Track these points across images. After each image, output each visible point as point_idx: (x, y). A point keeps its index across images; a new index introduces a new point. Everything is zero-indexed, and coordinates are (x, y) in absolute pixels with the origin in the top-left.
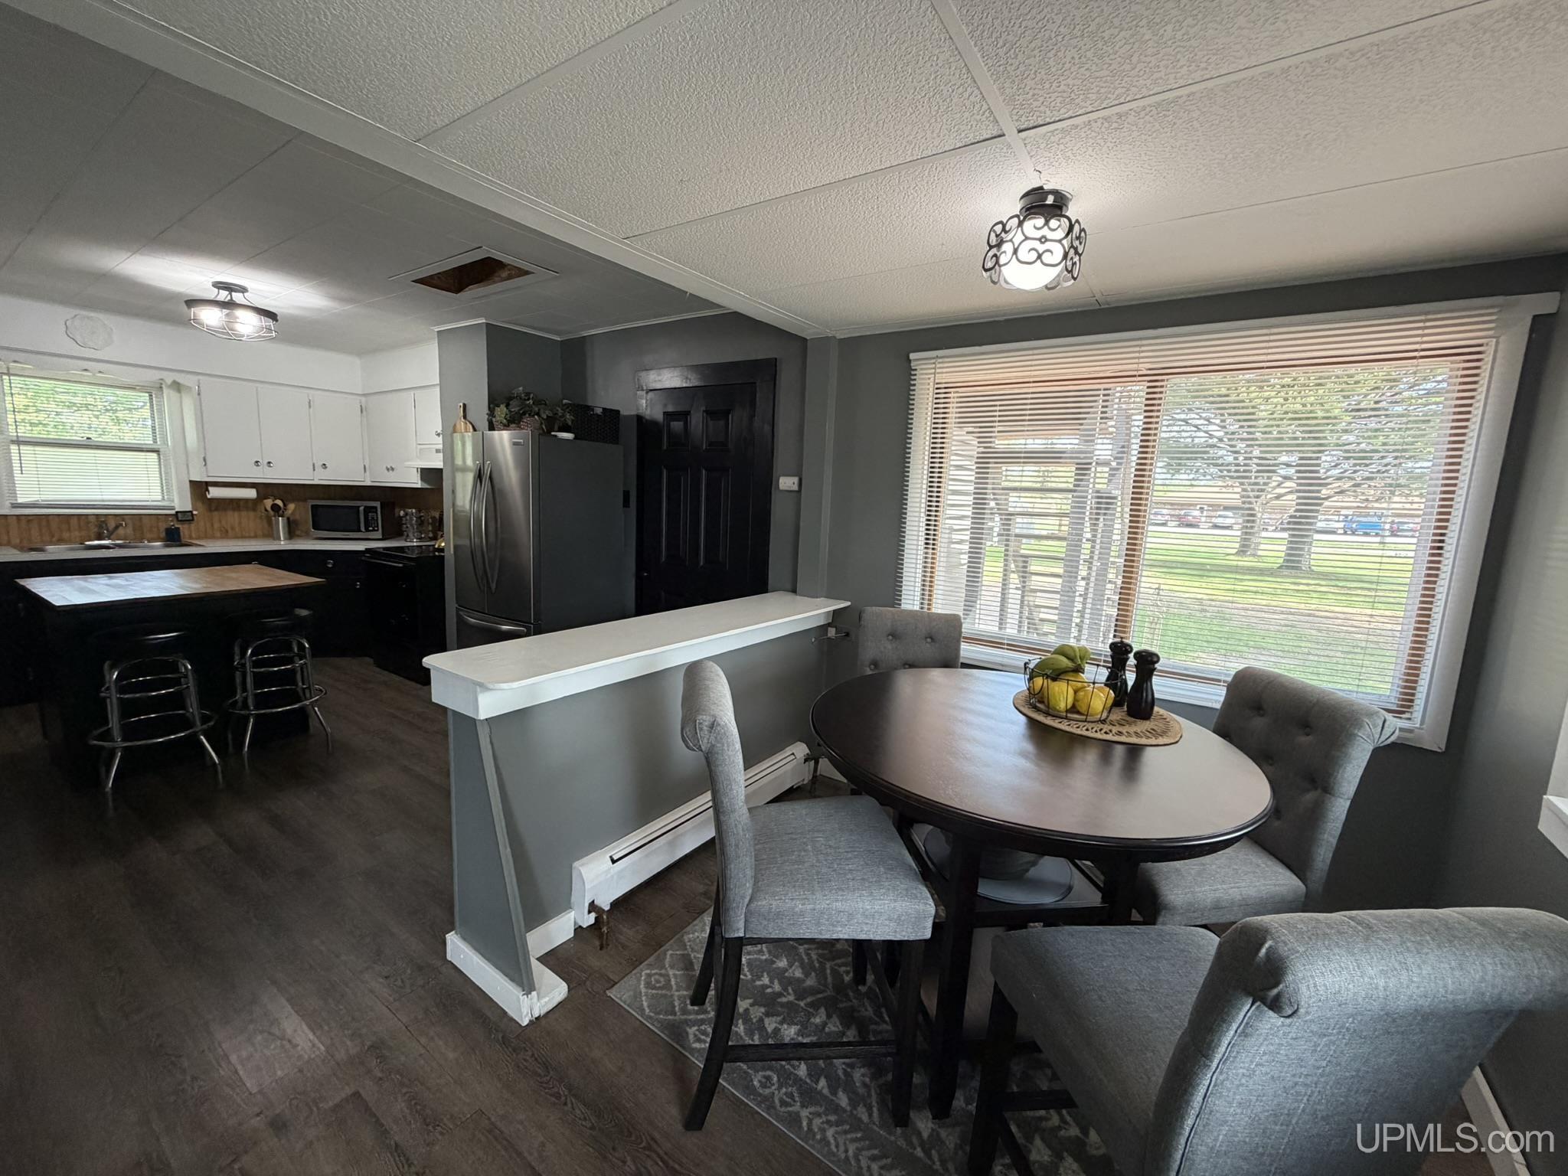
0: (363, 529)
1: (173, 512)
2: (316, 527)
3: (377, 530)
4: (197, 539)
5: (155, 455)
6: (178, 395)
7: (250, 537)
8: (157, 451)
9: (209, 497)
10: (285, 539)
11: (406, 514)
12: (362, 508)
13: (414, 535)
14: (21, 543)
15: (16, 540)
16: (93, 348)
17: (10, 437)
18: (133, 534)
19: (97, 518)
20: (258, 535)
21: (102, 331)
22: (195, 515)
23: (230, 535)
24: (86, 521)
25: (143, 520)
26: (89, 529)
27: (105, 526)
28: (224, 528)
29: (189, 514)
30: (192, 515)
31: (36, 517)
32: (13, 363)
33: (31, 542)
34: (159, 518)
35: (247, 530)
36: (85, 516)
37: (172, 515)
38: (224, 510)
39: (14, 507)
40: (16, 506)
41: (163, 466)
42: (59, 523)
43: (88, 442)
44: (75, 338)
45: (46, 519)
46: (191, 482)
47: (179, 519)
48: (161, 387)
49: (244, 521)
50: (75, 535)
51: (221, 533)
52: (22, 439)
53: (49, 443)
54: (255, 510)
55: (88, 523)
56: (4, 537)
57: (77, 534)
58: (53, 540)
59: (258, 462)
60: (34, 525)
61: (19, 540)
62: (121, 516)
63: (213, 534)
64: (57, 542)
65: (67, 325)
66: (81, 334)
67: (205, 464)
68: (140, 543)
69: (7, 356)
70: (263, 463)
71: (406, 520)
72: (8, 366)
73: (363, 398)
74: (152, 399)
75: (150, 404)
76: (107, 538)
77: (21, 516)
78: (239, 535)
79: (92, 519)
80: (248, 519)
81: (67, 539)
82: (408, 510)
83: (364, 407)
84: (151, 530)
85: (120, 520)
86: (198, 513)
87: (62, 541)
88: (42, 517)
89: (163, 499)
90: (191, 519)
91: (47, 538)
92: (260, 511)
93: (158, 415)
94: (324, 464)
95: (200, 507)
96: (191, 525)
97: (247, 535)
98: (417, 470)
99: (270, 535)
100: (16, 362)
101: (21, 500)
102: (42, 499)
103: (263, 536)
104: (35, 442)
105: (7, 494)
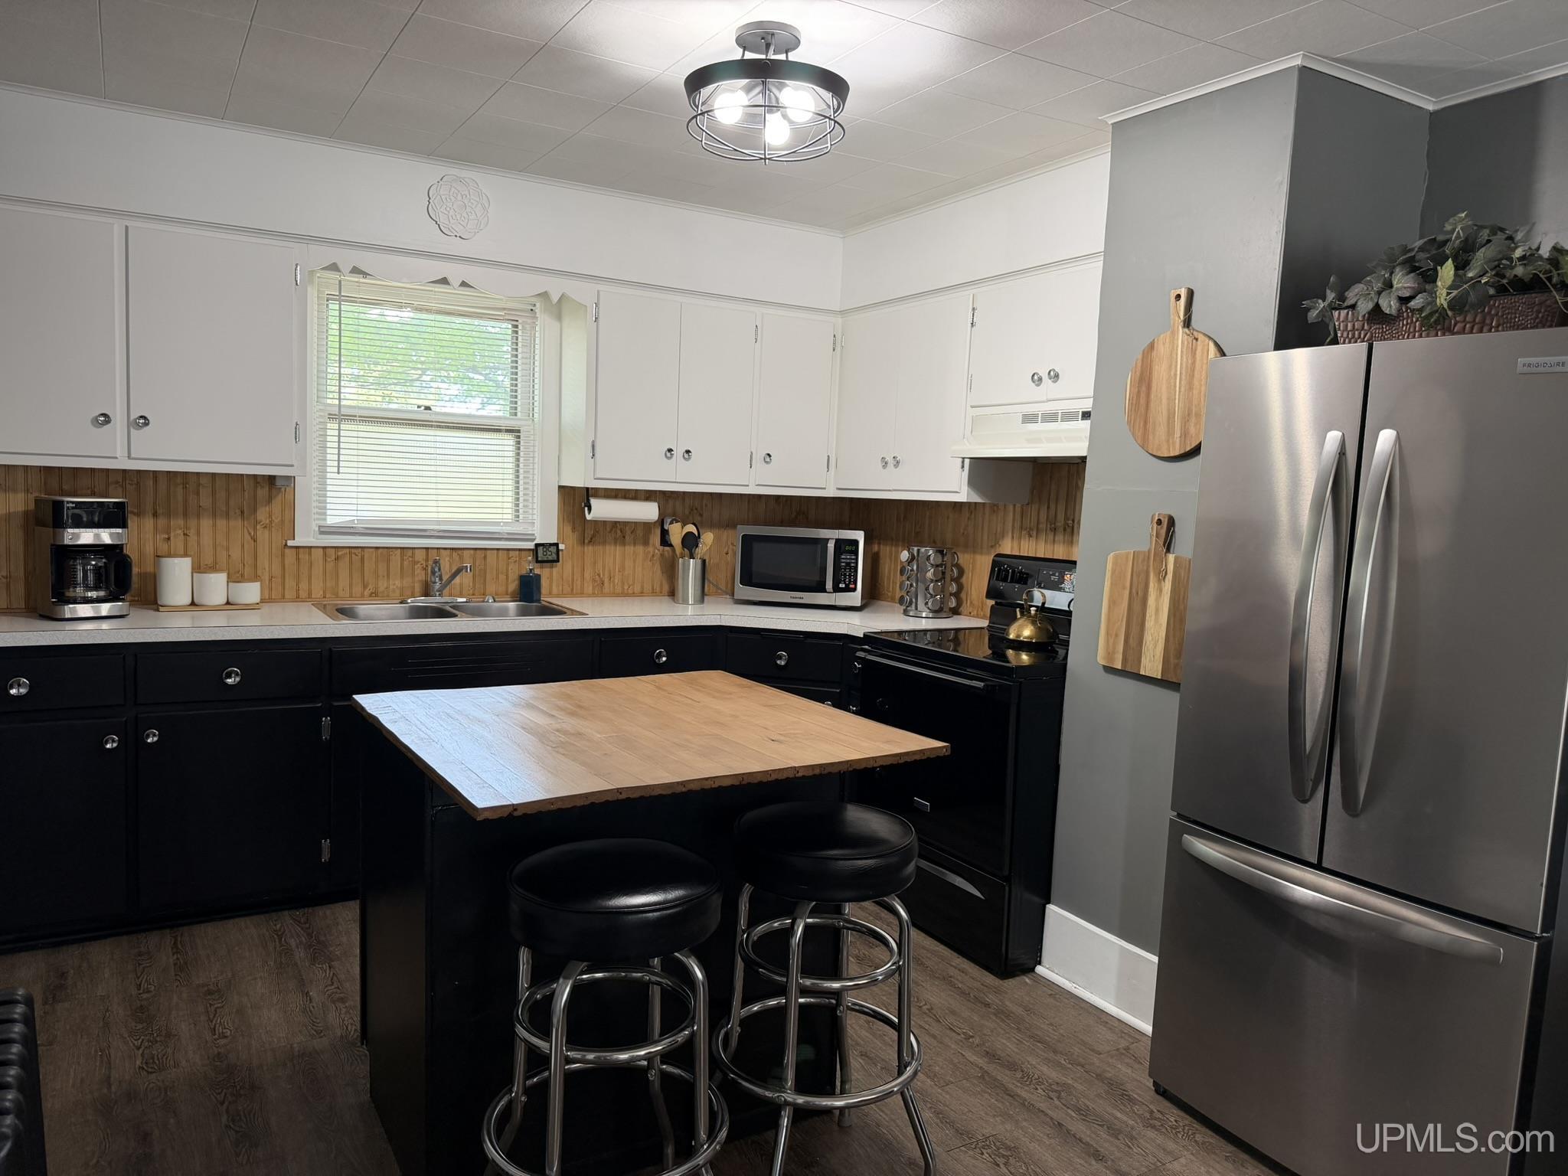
0: (829, 585)
1: (531, 545)
2: (748, 580)
3: (854, 590)
4: (558, 596)
5: (509, 440)
6: (556, 324)
7: (633, 595)
8: (514, 432)
9: (589, 517)
10: (696, 602)
11: (912, 559)
12: (831, 545)
13: (926, 604)
14: (324, 597)
15: (317, 593)
16: (460, 237)
17: (329, 408)
18: (471, 584)
19: (427, 555)
20: (645, 591)
21: (475, 203)
22: (562, 550)
23: (606, 590)
24: (411, 559)
25: (489, 560)
26: (413, 574)
27: (437, 569)
28: (599, 576)
29: (553, 549)
30: (558, 550)
31: (348, 550)
32: (350, 272)
33: (337, 595)
34: (510, 556)
35: (631, 583)
36: (411, 551)
37: (530, 550)
38: (604, 543)
39: (322, 533)
40: (325, 531)
41: (521, 460)
42: (377, 562)
43: (426, 416)
44: (438, 220)
45: (360, 555)
46: (560, 487)
47: (539, 559)
48: (532, 310)
49: (628, 563)
50: (394, 584)
51: (594, 588)
52: (344, 411)
53: (377, 418)
54: (646, 543)
55: (415, 563)
56: (304, 585)
57: (398, 583)
58: (366, 593)
59: (670, 450)
60: (344, 565)
61: (322, 592)
62: (460, 552)
63: (582, 587)
64: (370, 598)
65: (431, 196)
66: (446, 212)
67: (593, 455)
68: (483, 602)
69: (347, 258)
70: (679, 452)
71: (912, 570)
72: (340, 282)
73: (839, 320)
74: (517, 332)
75: (512, 343)
76: (438, 593)
77: (328, 550)
78: (619, 590)
79: (420, 556)
80: (634, 561)
81: (383, 592)
82: (916, 549)
83: (838, 337)
84: (497, 578)
85: (457, 558)
86: (566, 548)
87: (377, 596)
88: (353, 551)
89: (518, 521)
90: (556, 559)
91: (357, 589)
92: (654, 545)
93: (523, 364)
94: (769, 455)
95: (572, 537)
96: (555, 570)
97: (630, 591)
98: (963, 462)
99: (661, 592)
100: (356, 271)
101: (331, 521)
102: (358, 518)
103: (653, 593)
104: (360, 417)
105: (316, 510)
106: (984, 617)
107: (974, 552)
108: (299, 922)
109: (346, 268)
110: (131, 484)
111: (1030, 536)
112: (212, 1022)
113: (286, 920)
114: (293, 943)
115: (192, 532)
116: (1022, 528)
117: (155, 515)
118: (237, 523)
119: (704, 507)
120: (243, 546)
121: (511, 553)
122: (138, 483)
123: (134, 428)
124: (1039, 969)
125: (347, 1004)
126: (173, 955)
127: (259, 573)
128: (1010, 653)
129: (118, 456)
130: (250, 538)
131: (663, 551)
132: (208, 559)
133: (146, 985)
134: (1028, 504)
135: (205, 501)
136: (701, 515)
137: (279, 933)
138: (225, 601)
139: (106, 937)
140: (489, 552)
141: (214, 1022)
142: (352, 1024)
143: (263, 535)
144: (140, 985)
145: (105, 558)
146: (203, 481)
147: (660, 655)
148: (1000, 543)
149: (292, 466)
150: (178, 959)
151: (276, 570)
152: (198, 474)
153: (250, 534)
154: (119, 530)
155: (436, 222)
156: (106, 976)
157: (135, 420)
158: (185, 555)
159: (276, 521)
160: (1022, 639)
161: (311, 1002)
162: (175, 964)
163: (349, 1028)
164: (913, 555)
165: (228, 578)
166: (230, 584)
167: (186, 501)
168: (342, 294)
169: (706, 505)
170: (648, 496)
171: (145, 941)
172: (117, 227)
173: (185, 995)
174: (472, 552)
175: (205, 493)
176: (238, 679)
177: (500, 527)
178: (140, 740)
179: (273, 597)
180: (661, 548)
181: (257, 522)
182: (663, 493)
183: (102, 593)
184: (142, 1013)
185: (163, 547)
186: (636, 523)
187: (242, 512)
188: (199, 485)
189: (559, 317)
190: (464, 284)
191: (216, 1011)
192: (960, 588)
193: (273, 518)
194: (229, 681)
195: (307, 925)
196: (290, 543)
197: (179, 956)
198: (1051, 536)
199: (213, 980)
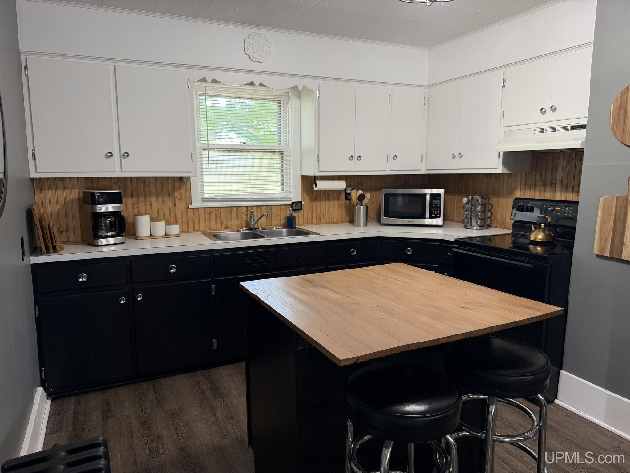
0: (427, 215)
1: (290, 203)
2: (387, 214)
3: (439, 217)
4: (302, 225)
5: (278, 156)
6: (298, 101)
7: (334, 223)
8: (281, 152)
9: (315, 189)
10: (363, 226)
11: (469, 201)
12: (428, 198)
13: (477, 223)
14: (205, 230)
15: (202, 228)
16: (259, 62)
17: (203, 145)
18: (266, 222)
19: (247, 209)
20: (339, 221)
21: (265, 45)
22: (303, 204)
23: (322, 221)
24: (240, 211)
25: (272, 210)
26: (242, 218)
27: (252, 216)
28: (319, 215)
29: (299, 204)
30: (302, 204)
31: (214, 209)
32: (211, 82)
33: (211, 229)
34: (282, 208)
35: (332, 217)
36: (240, 208)
37: (289, 205)
38: (321, 200)
39: (203, 201)
40: (204, 200)
41: (284, 164)
42: (226, 213)
43: (244, 147)
44: (249, 54)
45: (219, 211)
46: (302, 176)
47: (294, 209)
48: (287, 95)
49: (331, 209)
50: (234, 223)
51: (317, 220)
52: (210, 146)
53: (223, 149)
54: (338, 199)
55: (242, 213)
56: (197, 225)
57: (235, 222)
58: (222, 227)
59: (352, 156)
60: (213, 214)
61: (204, 228)
62: (260, 207)
63: (312, 221)
64: (225, 229)
65: (245, 43)
66: (253, 50)
67: (318, 161)
68: (272, 229)
69: (210, 75)
70: (355, 157)
71: (469, 207)
72: (205, 86)
73: (427, 90)
74: (280, 106)
75: (278, 111)
76: (253, 226)
77: (206, 209)
78: (327, 221)
79: (244, 210)
80: (334, 207)
81: (230, 226)
82: (470, 197)
83: (427, 98)
84: (276, 218)
85: (260, 210)
86: (305, 203)
87: (227, 228)
88: (218, 209)
89: (283, 192)
90: (301, 208)
91: (219, 225)
92: (342, 200)
93: (283, 120)
94: (396, 156)
95: (307, 198)
96: (300, 213)
97: (332, 221)
98: (499, 154)
99: (345, 221)
100: (214, 81)
101: (206, 196)
102: (218, 194)
103: (342, 222)
104: (217, 148)
105: (200, 191)
106: (509, 229)
107: (499, 197)
108: (205, 376)
109: (209, 80)
110: (122, 183)
111: (531, 188)
112: (176, 429)
113: (199, 376)
114: (205, 387)
115: (148, 204)
116: (526, 184)
117: (132, 196)
118: (167, 199)
119: (363, 182)
120: (170, 209)
121: (282, 207)
122: (124, 183)
123: (123, 158)
124: (556, 401)
125: (234, 420)
126: (154, 394)
127: (178, 220)
128: (531, 247)
129: (116, 171)
130: (173, 205)
131: (346, 202)
132: (155, 215)
133: (145, 410)
134: (529, 173)
135: (153, 189)
136: (362, 185)
137: (198, 383)
138: (164, 234)
139: (125, 385)
140: (272, 207)
141: (177, 430)
142: (239, 431)
143: (178, 203)
144: (142, 410)
145: (114, 217)
146: (151, 180)
147: (353, 251)
148: (514, 192)
149: (191, 172)
150: (156, 396)
151: (185, 218)
152: (149, 177)
153: (173, 203)
154: (119, 205)
155: (248, 55)
156: (127, 405)
157: (123, 154)
158: (146, 214)
159: (183, 197)
160: (538, 240)
161: (218, 419)
162: (156, 399)
163: (238, 433)
164: (469, 199)
165: (165, 223)
166: (166, 226)
167: (145, 190)
168: (207, 93)
169: (364, 181)
170: (339, 178)
171: (141, 387)
172: (111, 65)
173: (162, 416)
174: (266, 207)
175: (153, 186)
176: (175, 270)
177: (277, 196)
178: (135, 299)
179: (184, 231)
180: (345, 201)
181: (175, 198)
182: (346, 176)
183: (114, 233)
184: (145, 425)
185: (136, 211)
186: (334, 191)
187: (169, 194)
188: (150, 182)
189: (299, 97)
190: (261, 85)
191: (177, 424)
192: (492, 214)
193: (182, 196)
194: (172, 271)
195: (209, 378)
196: (190, 206)
197: (157, 395)
198: (543, 188)
199: (173, 407)
